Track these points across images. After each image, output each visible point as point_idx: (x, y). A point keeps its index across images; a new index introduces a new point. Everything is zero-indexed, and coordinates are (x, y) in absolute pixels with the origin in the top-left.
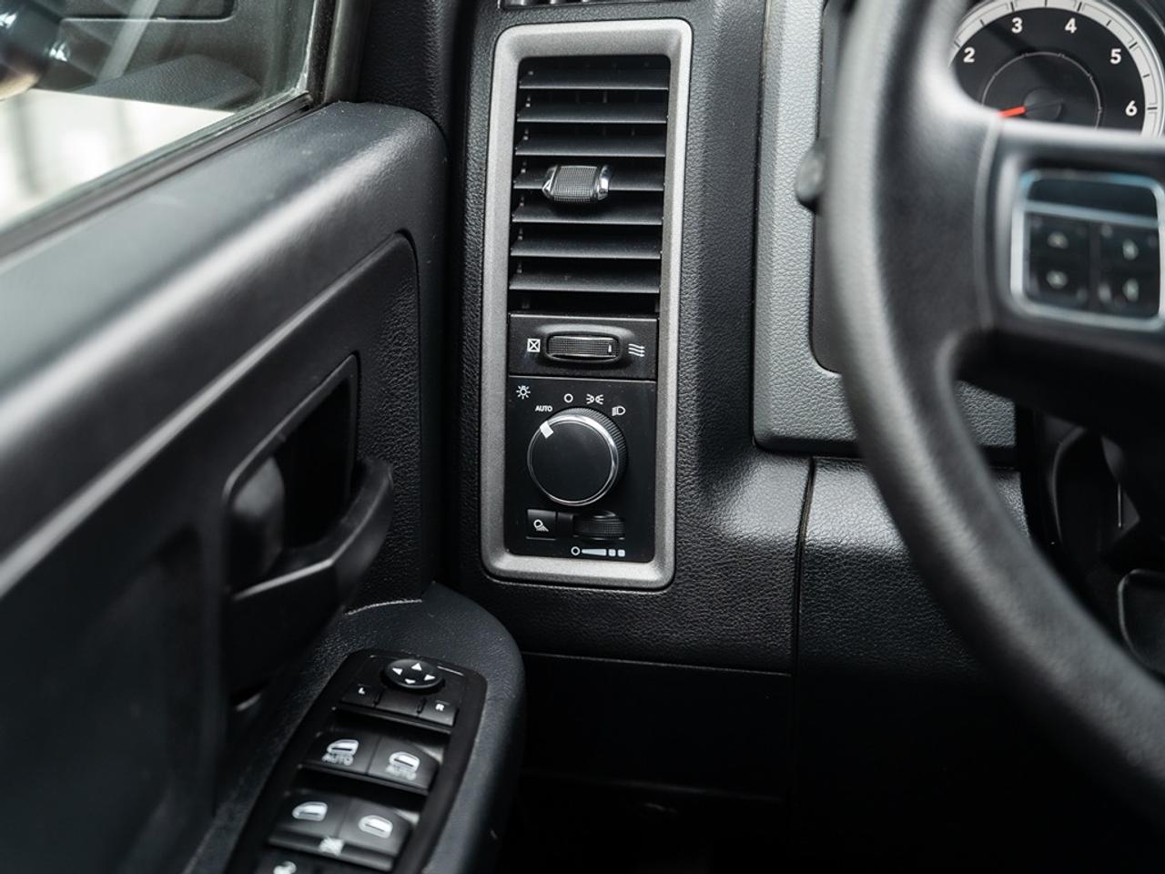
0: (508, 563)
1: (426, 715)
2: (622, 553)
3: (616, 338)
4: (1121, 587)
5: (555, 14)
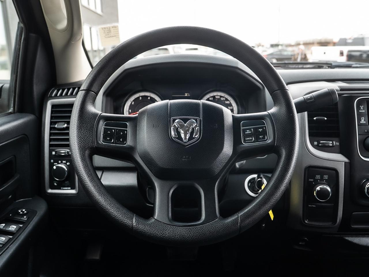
0: (50, 191)
1: (22, 219)
2: (70, 188)
3: (68, 151)
4: (147, 189)
5: (69, 97)
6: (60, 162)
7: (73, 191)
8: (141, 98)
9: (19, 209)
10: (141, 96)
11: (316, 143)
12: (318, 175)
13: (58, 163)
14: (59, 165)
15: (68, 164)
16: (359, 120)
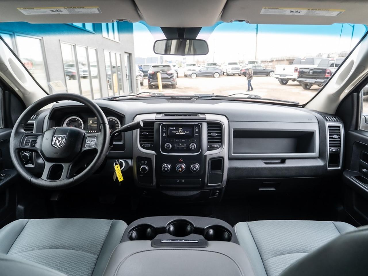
6: (26, 152)
7: (33, 166)
8: (72, 119)
9: (2, 174)
10: (73, 119)
11: (142, 145)
12: (146, 161)
13: (26, 153)
14: (26, 154)
15: (30, 153)
16: (162, 134)
